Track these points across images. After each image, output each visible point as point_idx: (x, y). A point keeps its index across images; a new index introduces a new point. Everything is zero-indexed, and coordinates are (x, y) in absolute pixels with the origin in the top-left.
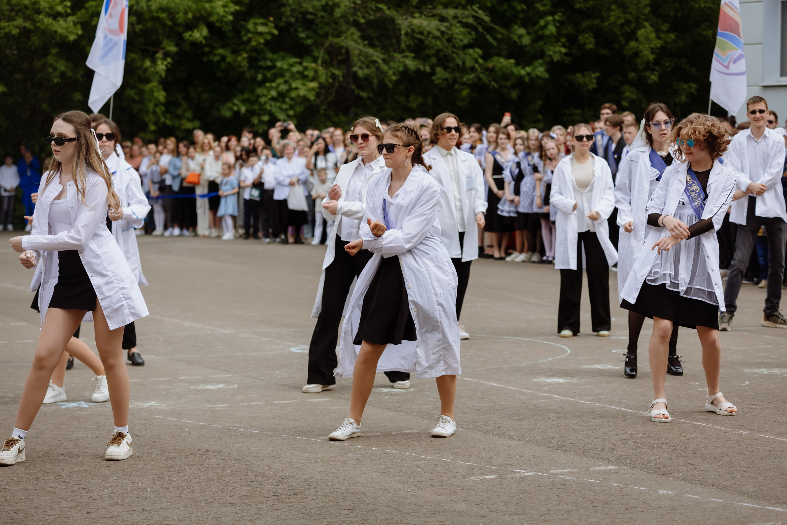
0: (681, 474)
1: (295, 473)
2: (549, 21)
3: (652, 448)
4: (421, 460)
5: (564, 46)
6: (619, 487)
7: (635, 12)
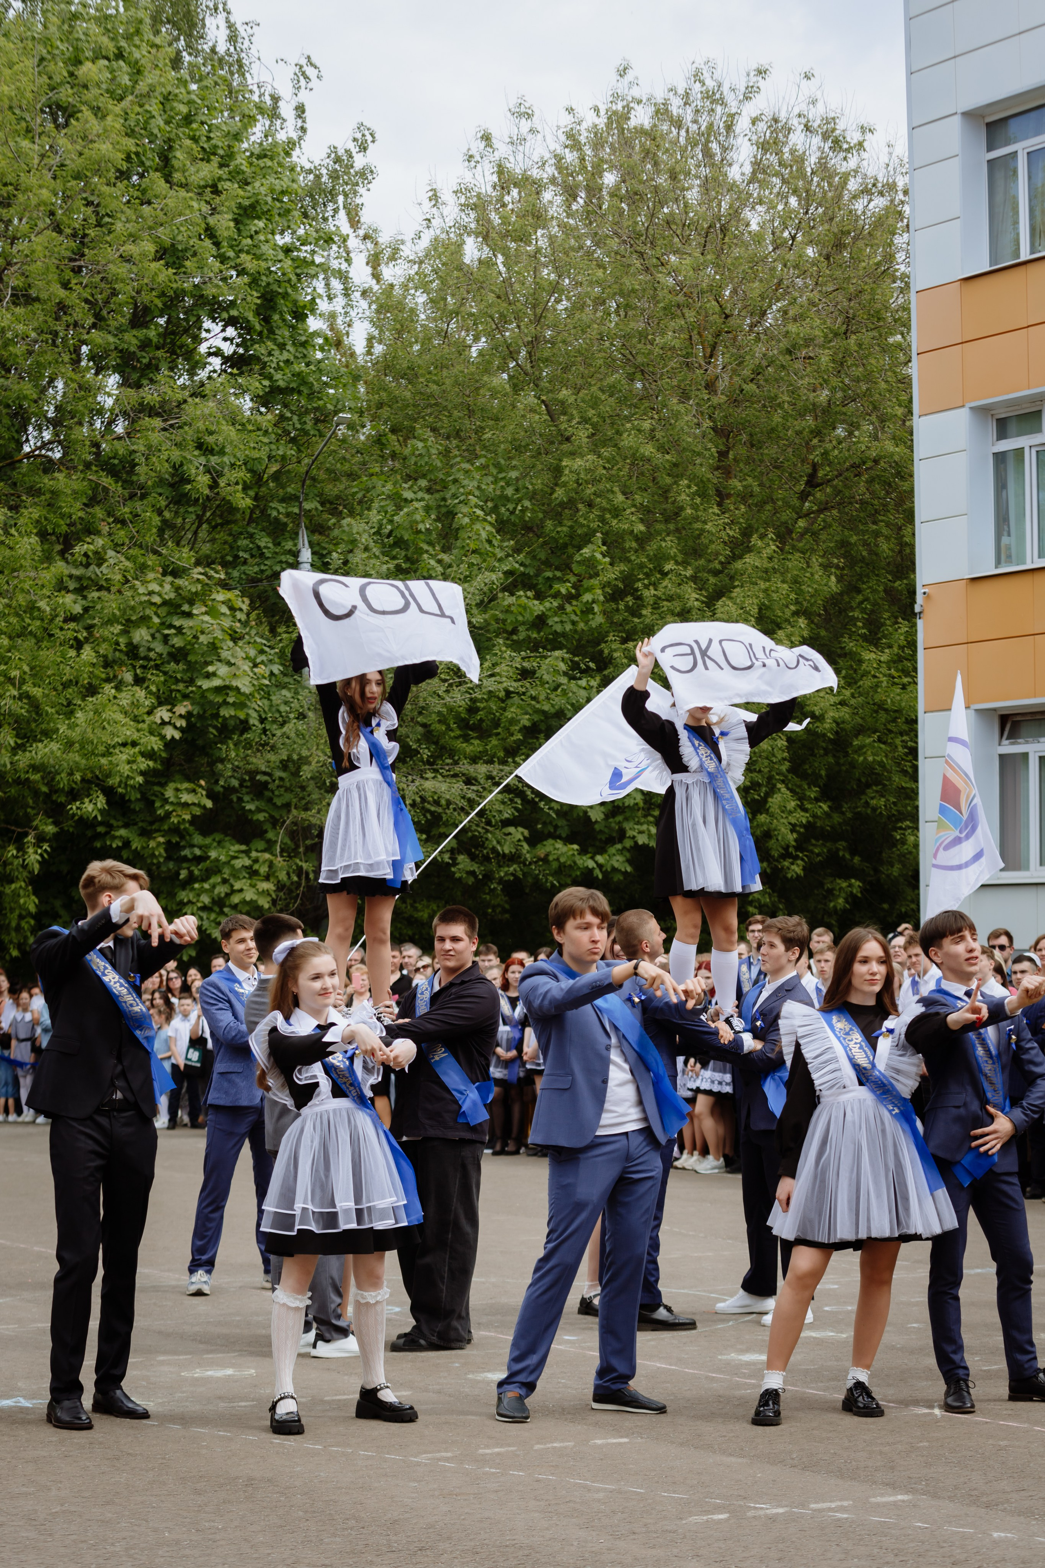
0: (1013, 1505)
1: (407, 1515)
6: (926, 1528)
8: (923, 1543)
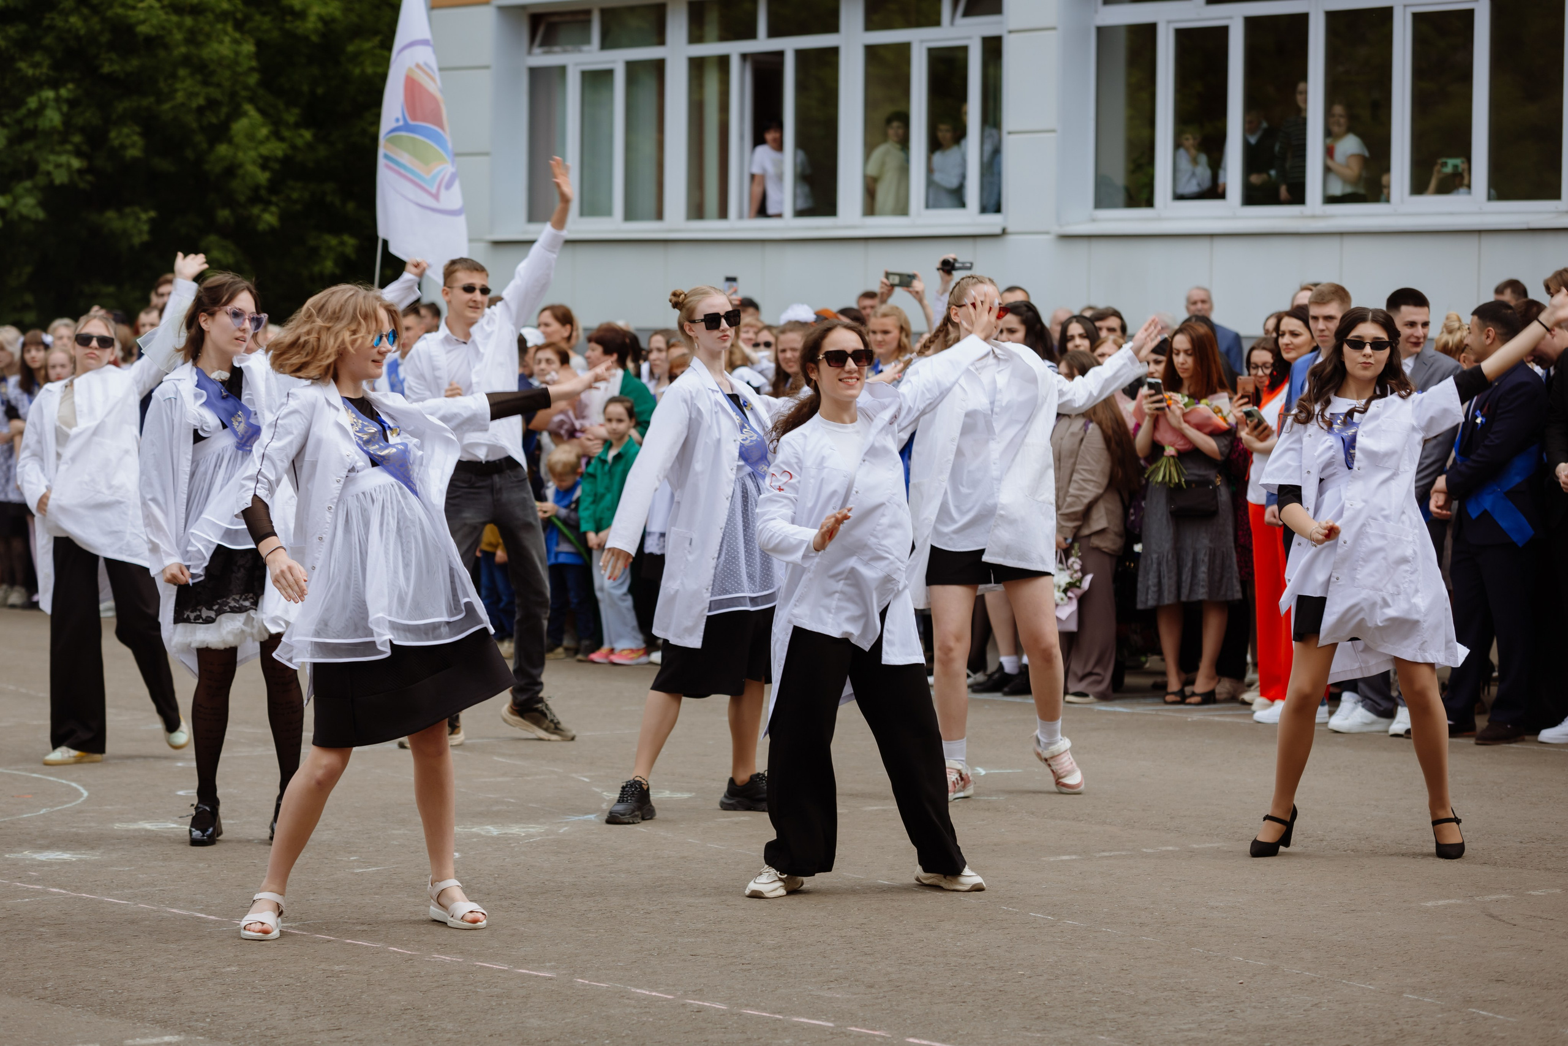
2: (47, 99)
3: (257, 996)
5: (78, 153)
7: (227, 84)
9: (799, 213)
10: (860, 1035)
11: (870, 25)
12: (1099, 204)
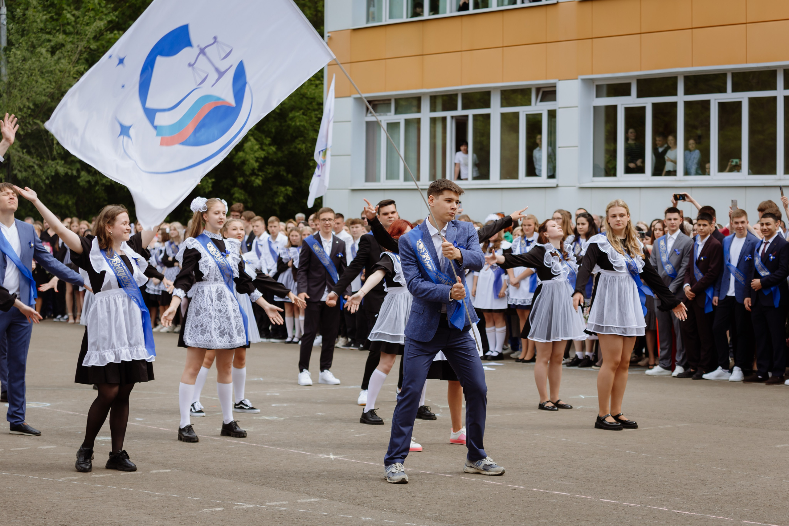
0: (372, 504)
1: (55, 509)
3: (340, 483)
4: (155, 496)
6: (327, 515)
8: (326, 522)
9: (475, 178)
10: (582, 498)
11: (502, 106)
12: (595, 175)
